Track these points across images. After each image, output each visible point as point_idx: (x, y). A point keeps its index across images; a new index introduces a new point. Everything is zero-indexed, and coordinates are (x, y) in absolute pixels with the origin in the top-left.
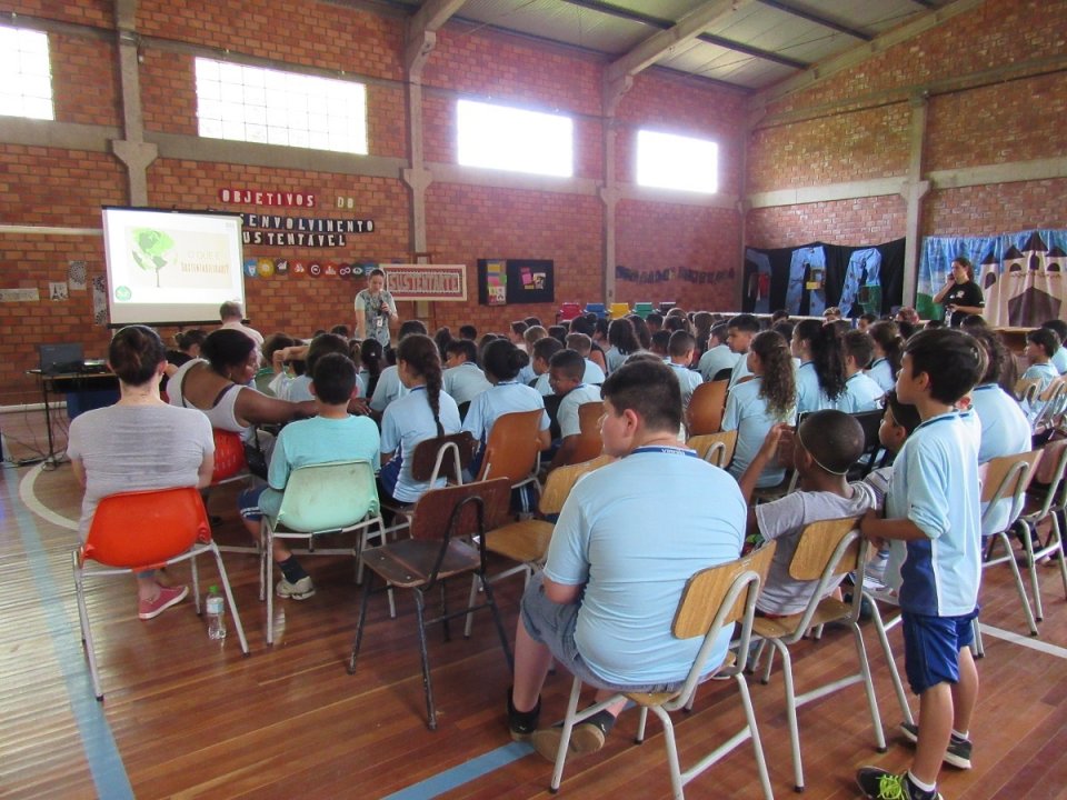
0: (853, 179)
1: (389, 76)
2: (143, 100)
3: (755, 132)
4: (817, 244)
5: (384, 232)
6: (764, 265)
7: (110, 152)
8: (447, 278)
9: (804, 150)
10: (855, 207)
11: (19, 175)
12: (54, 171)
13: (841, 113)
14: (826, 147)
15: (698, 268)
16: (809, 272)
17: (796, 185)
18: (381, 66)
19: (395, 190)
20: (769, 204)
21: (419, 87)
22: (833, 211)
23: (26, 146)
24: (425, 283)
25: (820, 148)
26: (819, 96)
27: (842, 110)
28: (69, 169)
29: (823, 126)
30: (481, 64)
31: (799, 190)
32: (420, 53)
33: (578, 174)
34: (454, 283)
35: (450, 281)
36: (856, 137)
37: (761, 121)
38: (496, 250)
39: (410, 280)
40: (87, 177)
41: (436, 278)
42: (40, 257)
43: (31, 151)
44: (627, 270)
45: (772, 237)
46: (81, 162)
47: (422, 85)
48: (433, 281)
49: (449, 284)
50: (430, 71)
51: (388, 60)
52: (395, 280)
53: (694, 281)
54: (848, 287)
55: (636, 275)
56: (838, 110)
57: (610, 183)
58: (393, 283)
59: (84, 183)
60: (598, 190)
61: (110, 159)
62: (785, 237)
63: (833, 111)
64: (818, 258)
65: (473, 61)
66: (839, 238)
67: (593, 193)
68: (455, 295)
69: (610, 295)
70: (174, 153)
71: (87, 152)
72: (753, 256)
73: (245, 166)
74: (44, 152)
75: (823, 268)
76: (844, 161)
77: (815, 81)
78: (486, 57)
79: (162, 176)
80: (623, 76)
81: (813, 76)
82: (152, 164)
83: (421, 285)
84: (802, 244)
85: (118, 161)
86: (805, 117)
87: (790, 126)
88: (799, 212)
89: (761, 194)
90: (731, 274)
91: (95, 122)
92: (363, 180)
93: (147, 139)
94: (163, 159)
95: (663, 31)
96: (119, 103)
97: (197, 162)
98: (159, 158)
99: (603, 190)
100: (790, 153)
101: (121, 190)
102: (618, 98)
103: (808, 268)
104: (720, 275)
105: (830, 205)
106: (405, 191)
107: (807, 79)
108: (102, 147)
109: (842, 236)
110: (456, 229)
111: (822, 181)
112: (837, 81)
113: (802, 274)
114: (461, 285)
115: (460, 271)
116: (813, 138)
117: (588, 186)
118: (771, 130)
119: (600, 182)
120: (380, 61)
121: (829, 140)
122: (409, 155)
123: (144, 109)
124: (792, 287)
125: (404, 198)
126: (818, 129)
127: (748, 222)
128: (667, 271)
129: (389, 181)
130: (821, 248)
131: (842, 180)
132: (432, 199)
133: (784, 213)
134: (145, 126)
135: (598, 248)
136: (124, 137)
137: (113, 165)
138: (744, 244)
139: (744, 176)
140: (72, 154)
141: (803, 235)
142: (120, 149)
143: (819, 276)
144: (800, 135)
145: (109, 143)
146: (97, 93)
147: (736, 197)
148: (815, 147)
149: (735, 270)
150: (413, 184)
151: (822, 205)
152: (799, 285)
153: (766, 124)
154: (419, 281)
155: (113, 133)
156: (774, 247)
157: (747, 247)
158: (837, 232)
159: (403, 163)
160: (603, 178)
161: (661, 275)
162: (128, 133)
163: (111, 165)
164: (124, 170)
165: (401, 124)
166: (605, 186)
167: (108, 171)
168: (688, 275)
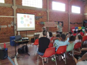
3: (85, 6)
5: (44, 18)
7: (11, 8)
12: (4, 10)
15: (78, 22)
28: (6, 10)
33: (66, 11)
38: (57, 20)
39: (49, 24)
40: (8, 11)
42: (2, 21)
46: (8, 9)
49: (53, 25)
55: (72, 23)
58: (46, 24)
69: (69, 26)
70: (19, 8)
73: (28, 9)
74: (3, 7)
79: (18, 11)
85: (12, 9)
90: (82, 23)
92: (42, 11)
93: (16, 6)
97: (22, 9)
98: (17, 8)
102: (70, 2)
108: (10, 7)
110: (52, 18)
114: (55, 25)
117: (67, 12)
127: (84, 17)
129: (45, 12)
132: (50, 14)
142: (13, 7)
145: (11, 6)
155: (12, 5)
159: (46, 9)
160: (68, 11)
161: (75, 23)
162: (14, 5)
163: (11, 9)
164: (13, 10)
165: (46, 4)
166: (69, 12)
167: (11, 10)
168: (77, 23)
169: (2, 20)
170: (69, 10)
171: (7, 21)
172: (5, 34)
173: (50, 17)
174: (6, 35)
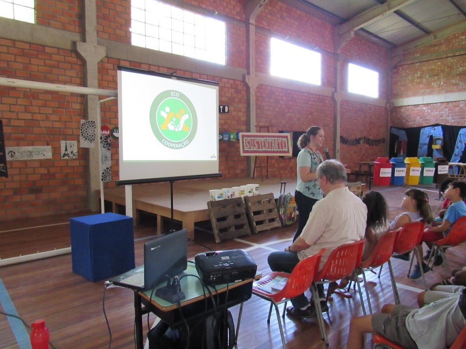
0: (459, 90)
1: (238, 18)
2: (98, 17)
3: (395, 67)
4: (437, 125)
5: (234, 113)
6: (403, 136)
7: (74, 51)
8: (280, 141)
9: (427, 76)
10: (461, 105)
11: (8, 62)
12: (34, 61)
13: (451, 57)
14: (441, 74)
15: (371, 138)
16: (432, 140)
17: (423, 94)
18: (234, 12)
19: (240, 87)
20: (405, 104)
21: (254, 27)
22: (446, 107)
23: (14, 41)
24: (267, 144)
25: (437, 75)
26: (436, 48)
27: (451, 55)
28: (44, 60)
29: (439, 63)
30: (282, 18)
31: (424, 97)
32: (258, 6)
33: (323, 84)
34: (283, 145)
35: (281, 143)
36: (461, 69)
37: (400, 61)
38: (288, 125)
39: (258, 143)
40: (58, 67)
41: (273, 142)
43: (18, 45)
44: (344, 138)
45: (407, 121)
46: (53, 56)
47: (256, 25)
48: (271, 143)
49: (281, 145)
50: (259, 18)
51: (238, 9)
52: (249, 142)
53: (369, 144)
54: (458, 147)
55: (348, 141)
56: (449, 55)
57: (338, 89)
58: (248, 144)
59: (55, 71)
60: (333, 94)
61: (73, 55)
62: (415, 121)
63: (445, 56)
64: (438, 133)
65: (278, 16)
66: (451, 121)
67: (330, 95)
68: (284, 152)
69: (338, 152)
70: (115, 55)
71: (58, 49)
72: (395, 131)
73: (159, 66)
74: (27, 46)
75: (442, 137)
76: (454, 81)
77: (434, 41)
78: (285, 14)
79: (107, 69)
80: (349, 31)
81: (433, 38)
82: (102, 61)
83: (264, 146)
84: (427, 125)
85: (79, 56)
86: (428, 59)
87: (418, 64)
88: (424, 108)
89: (401, 99)
90: (384, 141)
91: (64, 28)
92: (223, 80)
93: (99, 43)
94: (108, 58)
95: (380, 5)
96: (82, 17)
97: (130, 61)
98: (106, 57)
99: (335, 94)
100: (419, 78)
101: (80, 78)
102: (344, 44)
103: (431, 137)
104: (379, 141)
105: (444, 105)
106: (245, 89)
107: (429, 40)
108: (69, 46)
109: (453, 121)
110: (269, 113)
111: (439, 93)
112: (448, 41)
113: (427, 141)
114: (288, 146)
115: (286, 137)
116: (432, 70)
117: (328, 91)
118: (405, 66)
119: (333, 90)
120: (234, 9)
121: (443, 71)
122: (248, 67)
123: (98, 23)
124: (421, 148)
125: (244, 93)
126: (436, 65)
127: (391, 114)
128: (360, 139)
129: (238, 83)
130: (440, 127)
131: (452, 91)
132: (258, 94)
133: (415, 109)
134: (98, 34)
135: (331, 125)
136: (84, 40)
137: (76, 59)
138: (390, 125)
139: (389, 89)
140: (47, 50)
141: (427, 120)
142: (82, 48)
143: (440, 142)
144: (424, 68)
145: (74, 44)
146: (67, 8)
147: (385, 101)
148: (434, 74)
149: (385, 138)
150: (250, 85)
151: (439, 104)
152: (426, 147)
153: (403, 63)
154: (263, 144)
155: (77, 37)
156: (410, 127)
157: (391, 127)
158: (451, 118)
159: (244, 71)
160: (335, 87)
161: (357, 141)
162: (88, 37)
163: (74, 59)
164: (83, 63)
165: (244, 48)
166: (336, 91)
167: (72, 63)
168: (368, 141)
169: (21, 116)
170: (339, 81)
171: (48, 124)
172: (35, 190)
173: (259, 107)
174: (45, 196)
